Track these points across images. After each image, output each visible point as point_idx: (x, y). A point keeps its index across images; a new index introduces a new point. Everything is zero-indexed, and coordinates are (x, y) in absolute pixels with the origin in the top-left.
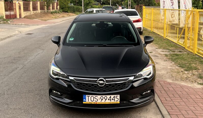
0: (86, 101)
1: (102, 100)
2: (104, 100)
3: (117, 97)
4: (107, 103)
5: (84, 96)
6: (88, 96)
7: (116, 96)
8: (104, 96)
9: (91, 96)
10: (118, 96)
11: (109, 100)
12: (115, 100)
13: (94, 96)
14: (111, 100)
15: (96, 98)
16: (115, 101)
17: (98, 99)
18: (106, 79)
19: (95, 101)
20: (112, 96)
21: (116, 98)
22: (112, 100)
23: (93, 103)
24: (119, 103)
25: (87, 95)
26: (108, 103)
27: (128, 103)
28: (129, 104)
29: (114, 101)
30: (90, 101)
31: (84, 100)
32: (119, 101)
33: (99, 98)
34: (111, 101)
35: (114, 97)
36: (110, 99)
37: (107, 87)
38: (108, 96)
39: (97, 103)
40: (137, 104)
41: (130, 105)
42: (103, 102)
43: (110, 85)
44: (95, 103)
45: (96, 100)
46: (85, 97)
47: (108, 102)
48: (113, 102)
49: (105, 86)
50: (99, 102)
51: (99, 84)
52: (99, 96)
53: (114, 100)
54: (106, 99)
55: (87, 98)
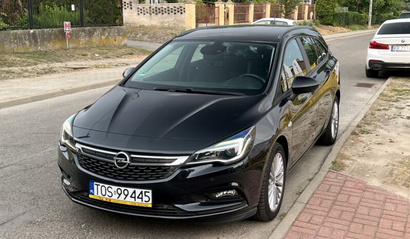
0: (93, 194)
1: (120, 195)
2: (123, 196)
3: (147, 194)
4: (128, 204)
5: (91, 183)
6: (97, 185)
7: (145, 192)
8: (123, 189)
9: (101, 185)
10: (149, 192)
11: (131, 197)
12: (144, 200)
13: (107, 186)
14: (135, 198)
15: (109, 189)
16: (144, 202)
17: (113, 193)
18: (132, 156)
19: (108, 196)
20: (138, 191)
21: (145, 196)
22: (138, 198)
23: (104, 200)
24: (150, 206)
25: (95, 183)
26: (131, 204)
27: (174, 210)
28: (176, 213)
29: (142, 201)
30: (100, 195)
31: (91, 191)
32: (151, 202)
33: (115, 191)
34: (135, 200)
35: (141, 193)
36: (133, 196)
37: (131, 171)
38: (131, 190)
39: (112, 201)
40: (193, 216)
41: (178, 214)
42: (122, 200)
43: (137, 167)
44: (108, 201)
45: (110, 195)
46: (93, 186)
47: (129, 201)
48: (138, 202)
49: (127, 168)
50: (115, 199)
51: (117, 163)
52: (115, 188)
53: (142, 198)
54: (127, 196)
55: (95, 187)
